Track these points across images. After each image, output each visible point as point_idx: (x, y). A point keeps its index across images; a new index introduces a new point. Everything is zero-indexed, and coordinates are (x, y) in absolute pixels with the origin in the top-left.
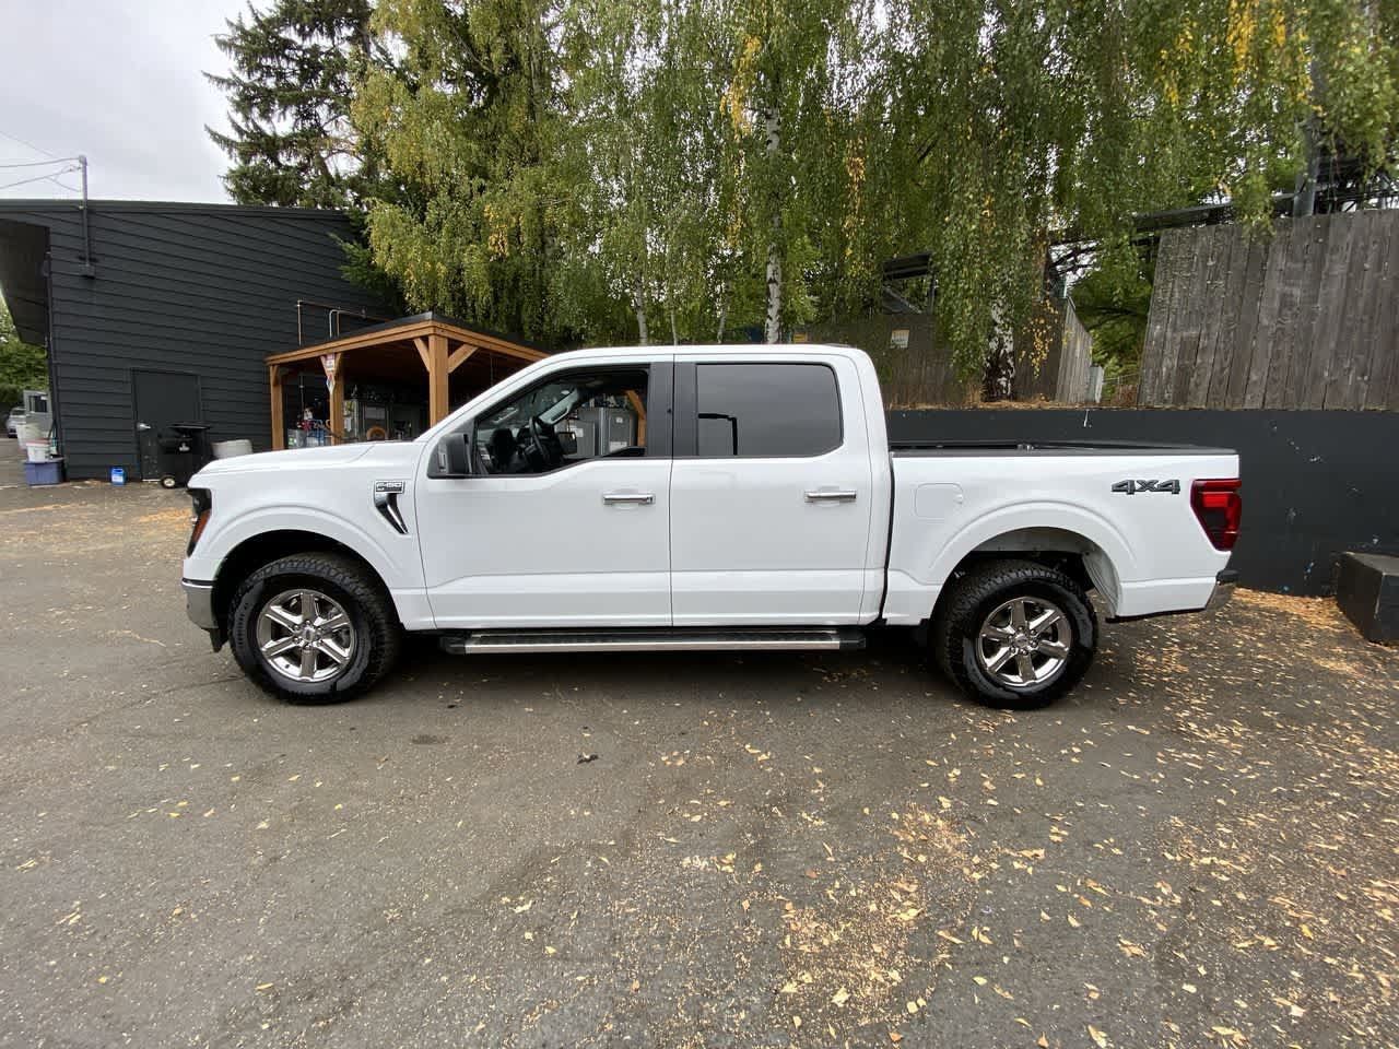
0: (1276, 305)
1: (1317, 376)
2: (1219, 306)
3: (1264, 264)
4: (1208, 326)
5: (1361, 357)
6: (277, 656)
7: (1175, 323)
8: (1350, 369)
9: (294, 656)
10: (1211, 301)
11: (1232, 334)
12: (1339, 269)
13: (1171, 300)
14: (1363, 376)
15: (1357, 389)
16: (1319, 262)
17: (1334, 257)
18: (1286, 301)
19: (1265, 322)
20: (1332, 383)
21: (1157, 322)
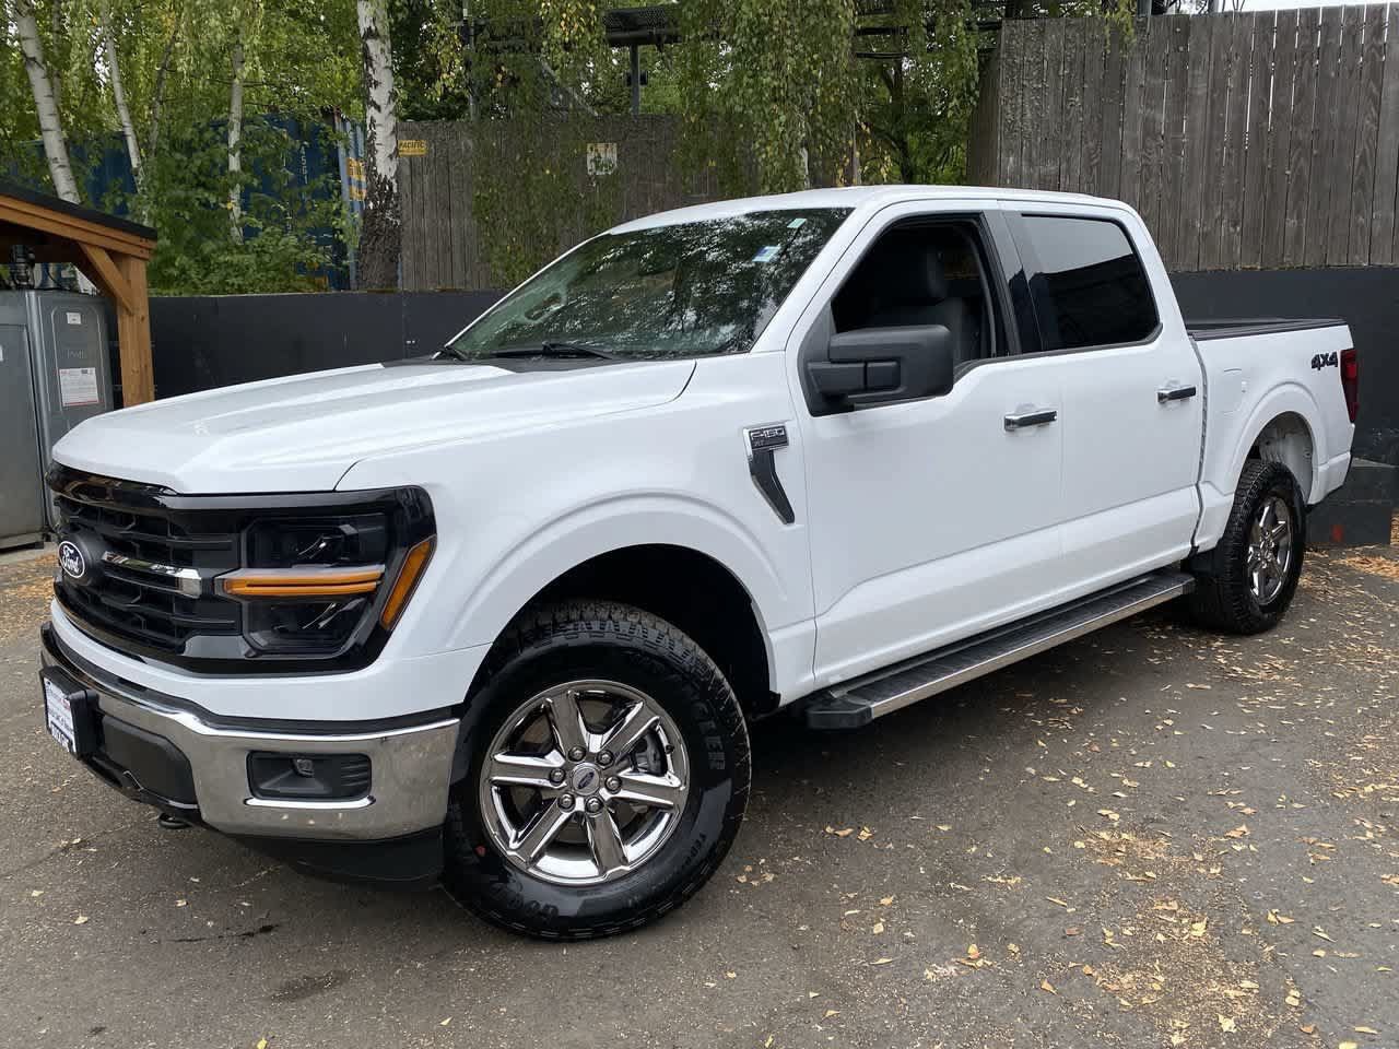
0: (1139, 133)
1: (1189, 226)
2: (1077, 133)
3: (1122, 77)
4: (1068, 160)
5: (1232, 204)
6: (540, 855)
7: (1030, 155)
8: (1221, 218)
9: (569, 844)
10: (1069, 125)
11: (1095, 171)
12: (1201, 89)
13: (1022, 121)
14: (1235, 226)
15: (1230, 244)
16: (1181, 78)
17: (1196, 72)
18: (1150, 130)
19: (1129, 156)
20: (1205, 235)
21: (1010, 150)
